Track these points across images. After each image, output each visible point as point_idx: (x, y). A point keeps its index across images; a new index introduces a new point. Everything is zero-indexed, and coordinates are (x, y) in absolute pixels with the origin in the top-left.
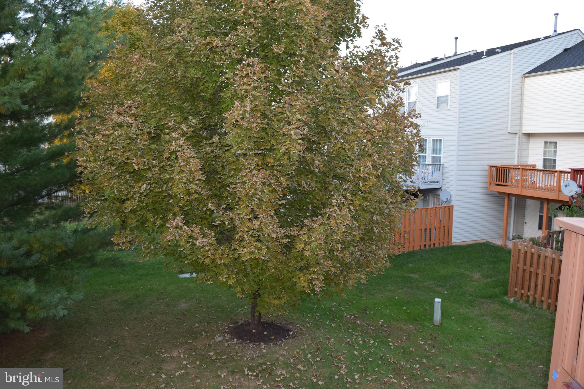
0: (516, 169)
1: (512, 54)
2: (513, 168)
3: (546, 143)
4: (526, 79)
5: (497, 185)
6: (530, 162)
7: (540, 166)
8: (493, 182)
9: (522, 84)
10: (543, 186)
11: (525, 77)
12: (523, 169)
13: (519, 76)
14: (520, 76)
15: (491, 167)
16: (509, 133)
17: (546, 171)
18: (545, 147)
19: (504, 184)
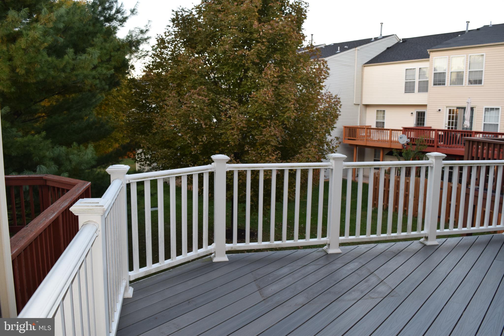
0: (362, 128)
1: (356, 51)
2: (361, 128)
3: (378, 111)
4: (365, 68)
5: (349, 139)
6: (367, 124)
7: (374, 126)
8: (346, 137)
9: (362, 71)
10: (377, 139)
11: (364, 66)
12: (367, 128)
13: (360, 66)
14: (361, 66)
15: (345, 127)
16: (355, 104)
17: (379, 129)
18: (377, 114)
19: (354, 138)
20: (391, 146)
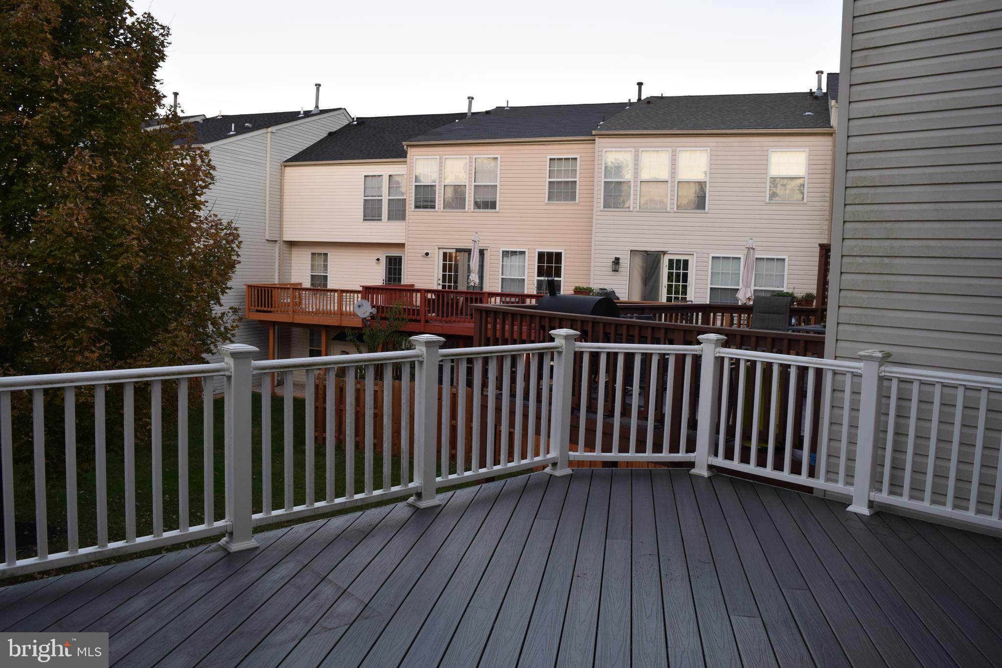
0: (285, 288)
1: (269, 134)
2: (281, 288)
3: (313, 254)
4: (286, 168)
5: (258, 311)
6: (294, 280)
7: (307, 284)
8: (253, 307)
9: (282, 174)
10: (314, 310)
11: (285, 166)
12: (294, 289)
13: (277, 165)
14: (279, 164)
15: (250, 286)
16: (267, 240)
17: (317, 290)
18: (312, 260)
19: (269, 309)
20: (341, 324)
